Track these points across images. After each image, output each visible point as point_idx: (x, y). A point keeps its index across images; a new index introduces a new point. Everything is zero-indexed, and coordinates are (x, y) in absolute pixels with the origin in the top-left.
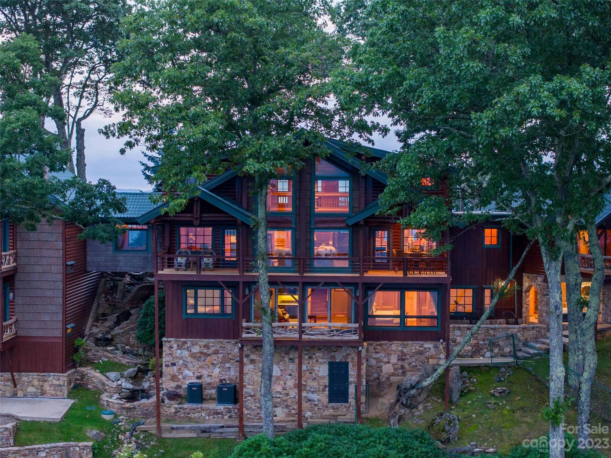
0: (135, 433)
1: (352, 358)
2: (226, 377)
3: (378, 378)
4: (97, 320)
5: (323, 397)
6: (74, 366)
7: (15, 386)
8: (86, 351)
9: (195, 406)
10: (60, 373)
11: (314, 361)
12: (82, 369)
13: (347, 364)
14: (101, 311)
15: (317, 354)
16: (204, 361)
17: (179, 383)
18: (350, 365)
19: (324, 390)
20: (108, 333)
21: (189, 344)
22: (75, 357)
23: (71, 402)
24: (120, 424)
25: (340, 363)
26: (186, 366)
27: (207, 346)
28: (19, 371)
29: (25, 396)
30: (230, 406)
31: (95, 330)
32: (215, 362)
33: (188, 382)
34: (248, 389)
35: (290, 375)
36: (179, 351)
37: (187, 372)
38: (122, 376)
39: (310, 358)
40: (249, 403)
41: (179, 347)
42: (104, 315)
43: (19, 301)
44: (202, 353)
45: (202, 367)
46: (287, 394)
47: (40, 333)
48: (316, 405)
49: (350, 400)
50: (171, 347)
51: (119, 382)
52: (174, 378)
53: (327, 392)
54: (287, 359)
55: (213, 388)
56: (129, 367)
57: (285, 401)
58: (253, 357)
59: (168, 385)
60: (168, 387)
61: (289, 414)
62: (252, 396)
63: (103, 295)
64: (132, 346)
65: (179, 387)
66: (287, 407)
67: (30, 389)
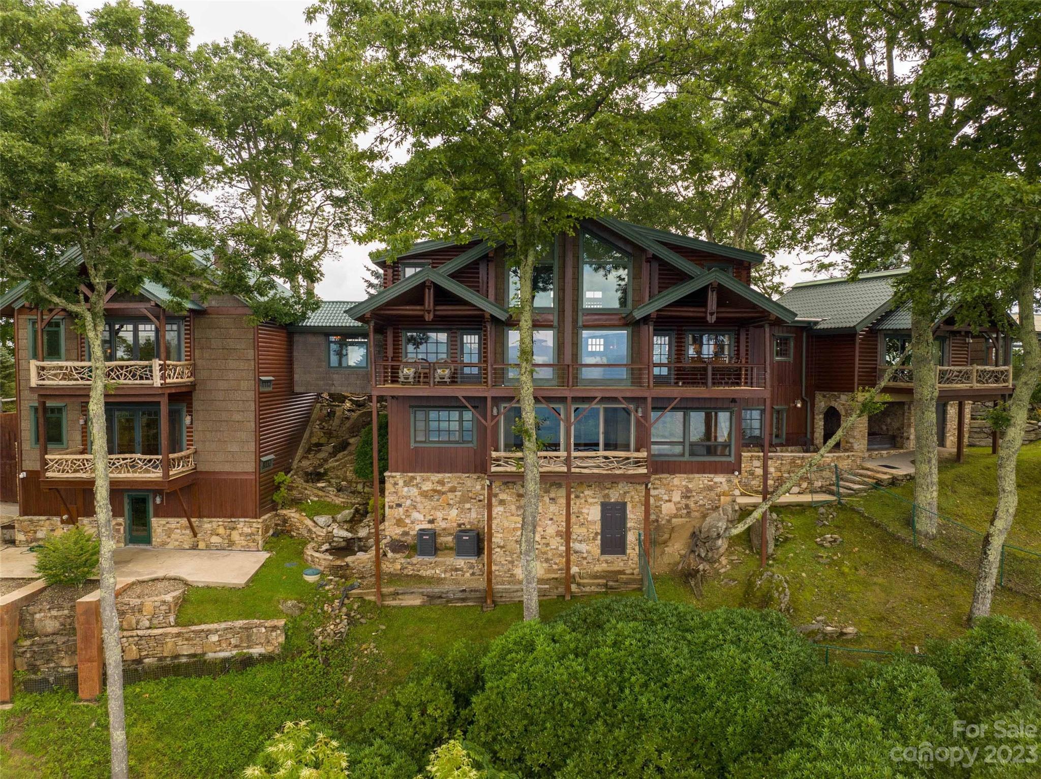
0: (346, 601)
1: (632, 497)
2: (466, 521)
3: (657, 521)
4: (309, 451)
5: (593, 548)
6: (274, 508)
7: (195, 535)
8: (290, 488)
9: (427, 558)
10: (253, 518)
11: (583, 501)
12: (284, 512)
13: (624, 505)
14: (314, 440)
15: (586, 493)
16: (438, 500)
17: (407, 529)
18: (629, 507)
19: (594, 539)
20: (321, 466)
21: (418, 479)
22: (275, 497)
23: (266, 555)
24: (327, 588)
25: (616, 504)
26: (415, 507)
27: (441, 482)
28: (200, 516)
29: (208, 547)
30: (473, 560)
31: (305, 463)
32: (451, 502)
33: (418, 527)
34: (497, 539)
35: (551, 519)
36: (406, 489)
37: (416, 515)
38: (334, 521)
39: (577, 497)
40: (498, 555)
41: (406, 484)
42: (319, 444)
43: (198, 426)
44: (435, 491)
45: (435, 508)
46: (547, 545)
47: (227, 468)
48: (585, 558)
49: (628, 551)
50: (396, 484)
51: (330, 529)
52: (399, 522)
53: (598, 542)
54: (547, 499)
55: (450, 534)
56: (344, 508)
57: (545, 553)
58: (503, 496)
59: (391, 530)
60: (393, 534)
61: (549, 571)
62: (501, 547)
63: (318, 422)
64: (350, 482)
65: (406, 534)
66: (547, 560)
67: (215, 539)
